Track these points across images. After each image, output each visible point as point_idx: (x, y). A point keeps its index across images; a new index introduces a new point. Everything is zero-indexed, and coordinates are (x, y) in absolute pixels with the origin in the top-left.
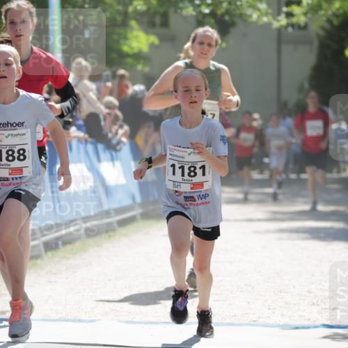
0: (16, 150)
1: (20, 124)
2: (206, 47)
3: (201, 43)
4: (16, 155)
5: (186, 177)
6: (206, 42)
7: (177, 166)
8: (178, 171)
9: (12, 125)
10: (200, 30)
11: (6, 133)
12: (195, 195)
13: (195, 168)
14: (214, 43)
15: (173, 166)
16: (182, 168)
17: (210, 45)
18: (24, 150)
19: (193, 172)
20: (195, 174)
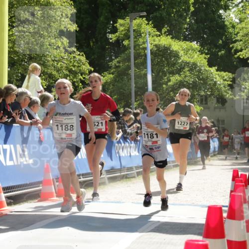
0: (69, 126)
1: (71, 114)
2: (184, 96)
3: (182, 95)
4: (69, 128)
5: (150, 139)
6: (184, 94)
7: (146, 134)
8: (146, 136)
9: (67, 114)
10: (182, 90)
11: (65, 117)
12: (154, 147)
13: (153, 135)
14: (187, 95)
15: (144, 134)
16: (147, 134)
17: (185, 96)
18: (73, 126)
19: (152, 137)
20: (153, 137)
